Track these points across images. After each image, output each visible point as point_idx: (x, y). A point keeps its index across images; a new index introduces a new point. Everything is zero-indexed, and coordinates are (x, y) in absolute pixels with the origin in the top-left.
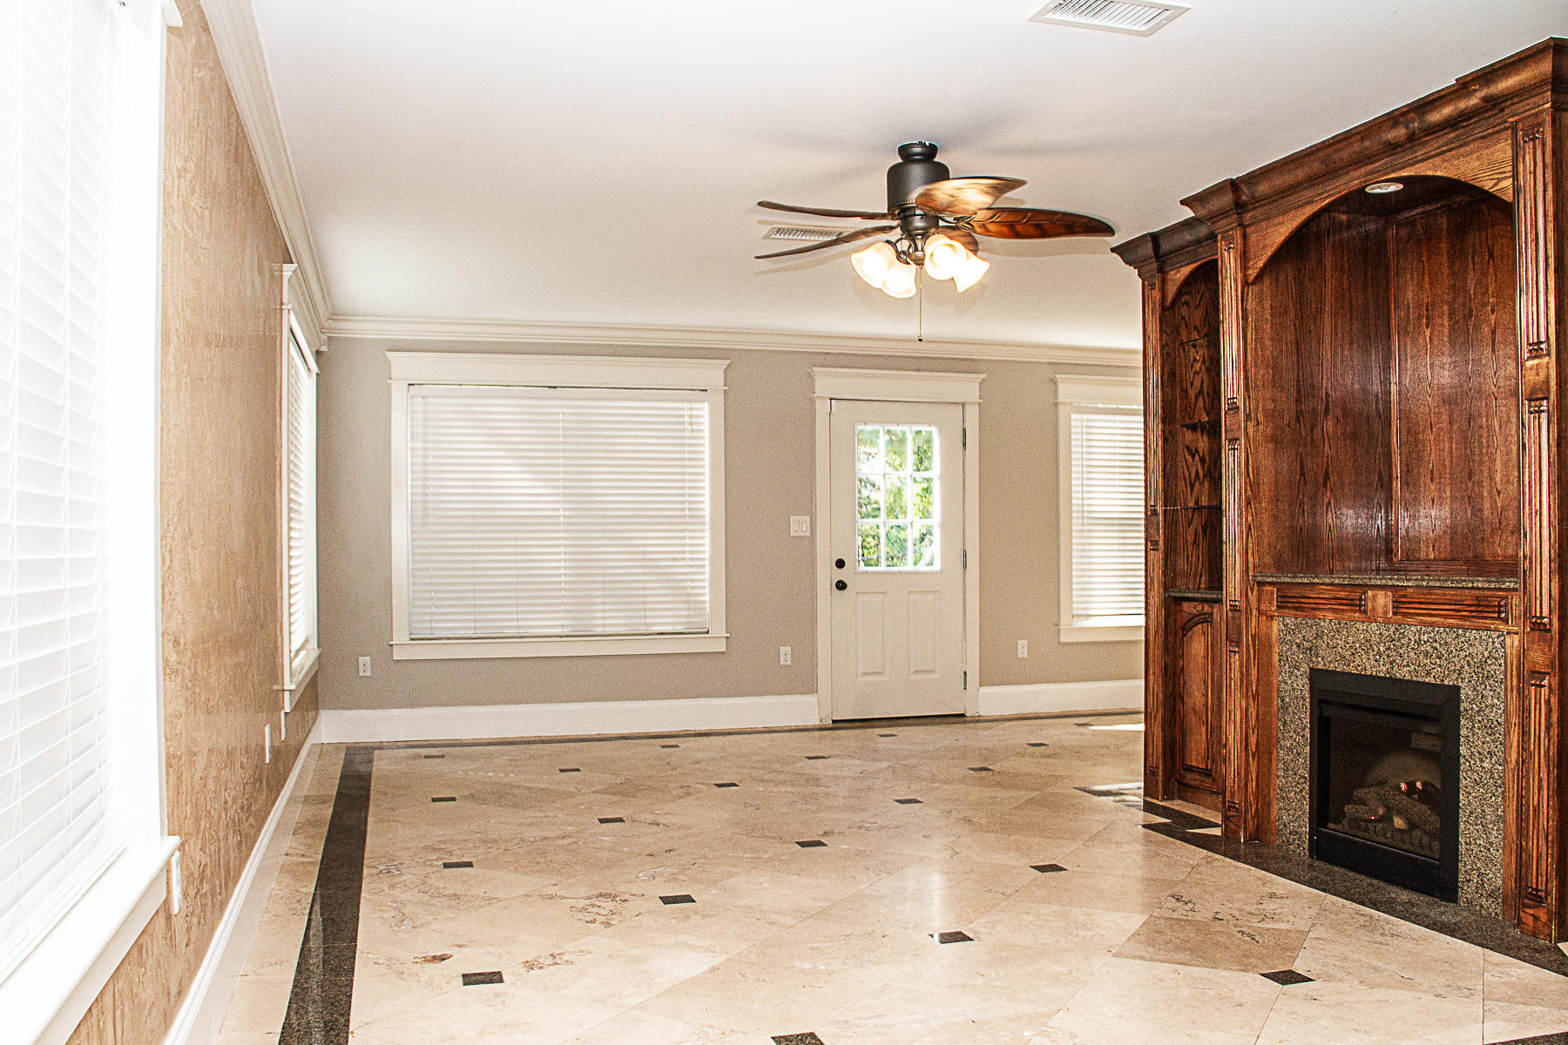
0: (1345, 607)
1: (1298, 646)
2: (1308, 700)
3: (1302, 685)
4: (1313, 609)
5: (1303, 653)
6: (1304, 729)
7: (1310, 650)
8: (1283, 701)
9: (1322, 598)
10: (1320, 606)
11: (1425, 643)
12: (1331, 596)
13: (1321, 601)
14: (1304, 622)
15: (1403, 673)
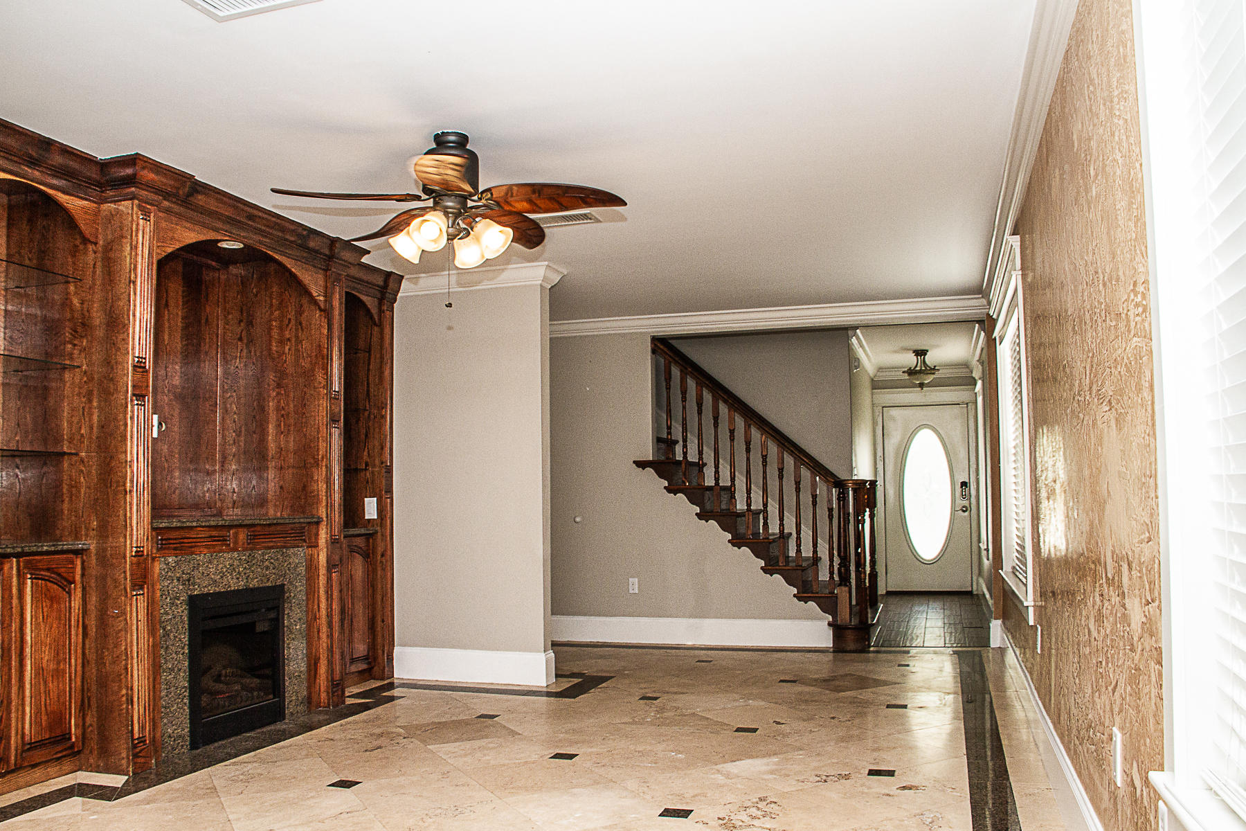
0: (216, 543)
1: (178, 580)
2: (187, 622)
3: (182, 611)
4: (192, 547)
5: (183, 584)
6: (183, 648)
7: (189, 580)
8: (164, 629)
9: (199, 538)
10: (199, 544)
11: (267, 560)
12: (207, 536)
13: (198, 540)
14: (183, 559)
15: (254, 583)
